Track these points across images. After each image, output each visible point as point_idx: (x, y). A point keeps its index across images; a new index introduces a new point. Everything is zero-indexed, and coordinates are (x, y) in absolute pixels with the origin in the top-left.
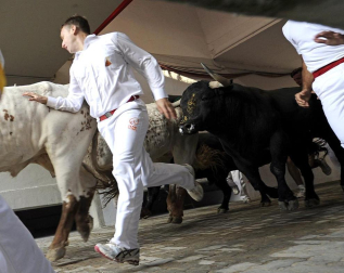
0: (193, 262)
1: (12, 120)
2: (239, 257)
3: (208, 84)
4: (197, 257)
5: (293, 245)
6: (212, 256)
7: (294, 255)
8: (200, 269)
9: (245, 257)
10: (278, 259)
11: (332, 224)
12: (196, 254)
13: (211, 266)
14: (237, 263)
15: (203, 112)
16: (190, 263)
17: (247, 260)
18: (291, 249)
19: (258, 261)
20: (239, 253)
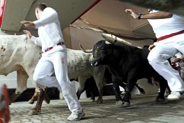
0: (114, 118)
1: (4, 50)
2: (135, 118)
3: (105, 42)
4: (116, 116)
5: (161, 116)
6: (123, 116)
7: (161, 120)
8: (117, 121)
9: (138, 118)
10: (153, 121)
11: (180, 109)
12: (116, 115)
13: (122, 120)
14: (134, 120)
15: (102, 56)
16: (113, 118)
17: (139, 120)
18: (160, 117)
19: (144, 121)
20: (135, 116)
